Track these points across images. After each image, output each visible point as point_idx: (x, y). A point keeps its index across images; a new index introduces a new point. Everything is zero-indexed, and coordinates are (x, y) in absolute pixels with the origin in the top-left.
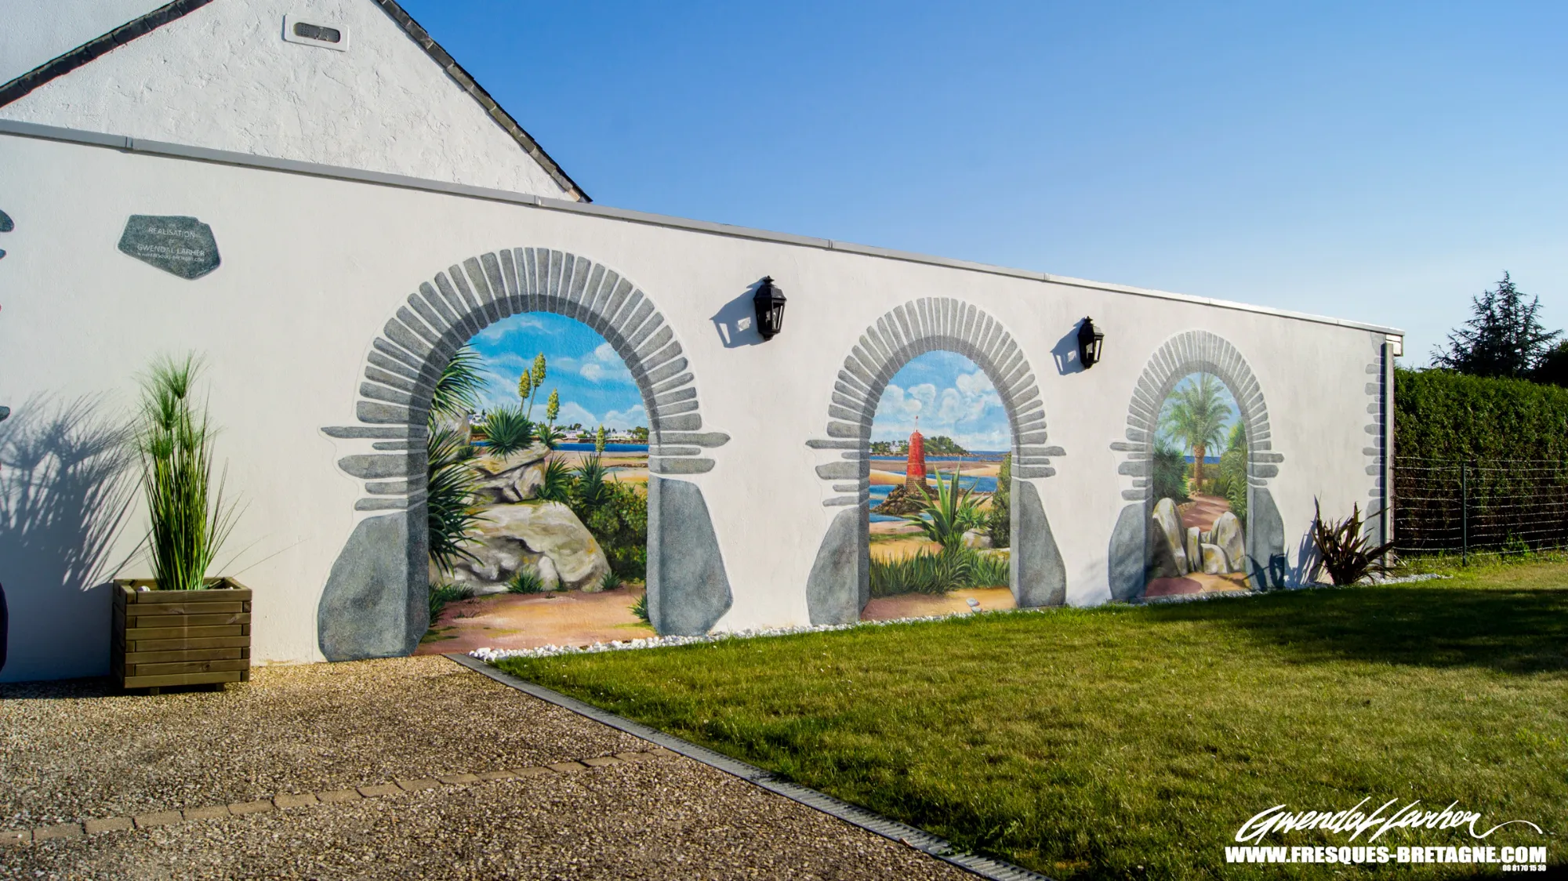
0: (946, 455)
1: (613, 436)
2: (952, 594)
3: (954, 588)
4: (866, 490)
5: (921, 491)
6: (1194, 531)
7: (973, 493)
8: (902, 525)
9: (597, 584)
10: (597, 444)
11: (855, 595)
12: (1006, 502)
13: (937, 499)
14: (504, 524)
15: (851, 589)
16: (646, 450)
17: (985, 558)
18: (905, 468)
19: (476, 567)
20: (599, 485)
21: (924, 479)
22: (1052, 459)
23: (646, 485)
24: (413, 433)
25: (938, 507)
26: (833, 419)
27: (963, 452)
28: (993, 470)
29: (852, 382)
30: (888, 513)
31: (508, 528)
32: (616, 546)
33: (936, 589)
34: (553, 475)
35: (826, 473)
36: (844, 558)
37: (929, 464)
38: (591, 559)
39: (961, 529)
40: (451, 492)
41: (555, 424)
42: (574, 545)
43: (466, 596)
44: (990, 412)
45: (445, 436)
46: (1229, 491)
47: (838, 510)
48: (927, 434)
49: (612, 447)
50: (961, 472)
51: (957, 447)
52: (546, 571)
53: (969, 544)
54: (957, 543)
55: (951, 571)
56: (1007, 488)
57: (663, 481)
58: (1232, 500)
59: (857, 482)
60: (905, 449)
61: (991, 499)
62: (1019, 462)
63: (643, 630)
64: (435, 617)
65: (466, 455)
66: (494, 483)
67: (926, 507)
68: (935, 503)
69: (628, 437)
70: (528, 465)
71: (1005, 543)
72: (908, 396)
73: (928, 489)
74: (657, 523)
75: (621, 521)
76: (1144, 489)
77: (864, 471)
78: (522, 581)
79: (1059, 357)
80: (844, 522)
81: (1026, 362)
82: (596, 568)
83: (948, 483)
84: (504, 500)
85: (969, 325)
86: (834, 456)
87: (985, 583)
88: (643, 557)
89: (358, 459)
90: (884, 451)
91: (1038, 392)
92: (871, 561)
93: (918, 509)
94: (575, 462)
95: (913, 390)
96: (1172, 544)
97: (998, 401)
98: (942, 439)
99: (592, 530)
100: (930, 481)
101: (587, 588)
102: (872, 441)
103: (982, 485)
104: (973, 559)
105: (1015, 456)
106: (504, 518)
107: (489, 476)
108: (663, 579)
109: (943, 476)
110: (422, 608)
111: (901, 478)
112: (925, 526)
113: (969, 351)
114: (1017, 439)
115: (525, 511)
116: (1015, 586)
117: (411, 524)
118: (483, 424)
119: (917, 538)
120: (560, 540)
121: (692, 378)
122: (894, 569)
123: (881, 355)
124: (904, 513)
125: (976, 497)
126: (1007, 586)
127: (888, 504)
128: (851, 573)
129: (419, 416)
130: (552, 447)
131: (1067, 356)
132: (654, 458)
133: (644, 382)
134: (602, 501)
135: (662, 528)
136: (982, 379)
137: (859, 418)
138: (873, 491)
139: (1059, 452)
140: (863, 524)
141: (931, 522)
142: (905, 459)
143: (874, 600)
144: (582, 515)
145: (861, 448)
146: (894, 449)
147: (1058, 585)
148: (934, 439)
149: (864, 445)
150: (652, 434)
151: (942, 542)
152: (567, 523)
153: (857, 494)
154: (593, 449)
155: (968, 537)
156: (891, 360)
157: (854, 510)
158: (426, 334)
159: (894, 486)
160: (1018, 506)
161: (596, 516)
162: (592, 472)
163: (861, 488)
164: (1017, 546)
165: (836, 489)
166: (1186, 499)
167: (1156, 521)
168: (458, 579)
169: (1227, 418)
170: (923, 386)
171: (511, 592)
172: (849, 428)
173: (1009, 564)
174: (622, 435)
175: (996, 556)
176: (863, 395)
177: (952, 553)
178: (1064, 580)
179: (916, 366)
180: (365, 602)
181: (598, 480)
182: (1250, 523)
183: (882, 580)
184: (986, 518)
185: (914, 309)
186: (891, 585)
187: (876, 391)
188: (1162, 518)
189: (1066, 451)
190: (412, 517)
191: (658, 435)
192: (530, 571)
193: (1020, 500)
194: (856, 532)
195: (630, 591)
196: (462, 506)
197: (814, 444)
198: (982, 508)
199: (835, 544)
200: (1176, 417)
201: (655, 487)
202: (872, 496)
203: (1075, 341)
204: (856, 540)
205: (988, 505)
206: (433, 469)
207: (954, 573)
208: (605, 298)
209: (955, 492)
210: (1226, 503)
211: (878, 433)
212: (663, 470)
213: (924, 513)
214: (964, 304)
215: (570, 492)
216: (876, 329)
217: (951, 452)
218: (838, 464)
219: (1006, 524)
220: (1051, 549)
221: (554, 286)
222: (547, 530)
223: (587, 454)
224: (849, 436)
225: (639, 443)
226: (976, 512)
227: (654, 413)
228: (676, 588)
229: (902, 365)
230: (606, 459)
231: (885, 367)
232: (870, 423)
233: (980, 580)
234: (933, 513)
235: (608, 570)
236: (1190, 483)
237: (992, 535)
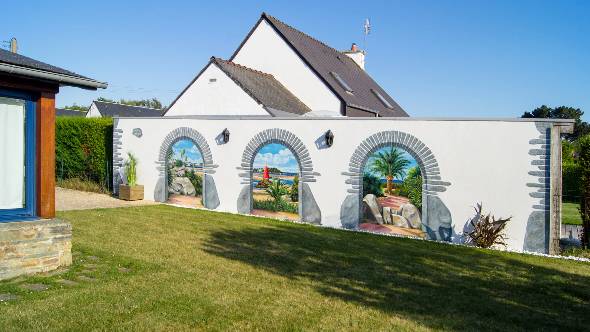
0: (275, 173)
1: (196, 165)
2: (278, 212)
3: (279, 211)
4: (252, 181)
5: (268, 182)
6: (387, 209)
7: (285, 184)
8: (262, 191)
9: (194, 195)
10: (193, 166)
11: (249, 207)
12: (297, 188)
13: (273, 185)
14: (178, 181)
15: (248, 206)
16: (202, 168)
17: (289, 204)
18: (263, 176)
19: (175, 188)
20: (194, 175)
21: (269, 179)
22: (314, 176)
23: (202, 175)
24: (166, 163)
25: (273, 187)
26: (243, 162)
27: (281, 172)
28: (292, 178)
29: (248, 153)
30: (258, 187)
31: (179, 182)
32: (197, 188)
33: (273, 210)
34: (186, 172)
35: (242, 176)
36: (246, 197)
37: (270, 175)
38: (192, 190)
39: (281, 194)
40: (171, 174)
41: (187, 162)
42: (189, 187)
43: (173, 194)
44: (291, 161)
45: (170, 164)
46: (409, 195)
47: (244, 185)
48: (270, 167)
49: (196, 167)
50: (281, 178)
51: (279, 171)
52: (185, 191)
53: (284, 199)
54: (279, 198)
55: (278, 206)
56: (297, 184)
57: (205, 175)
58: (412, 199)
59: (249, 179)
60: (263, 171)
61: (291, 187)
62: (301, 177)
63: (202, 206)
64: (169, 196)
65: (173, 167)
66: (177, 173)
67: (269, 187)
68: (272, 186)
69: (199, 165)
70: (182, 170)
71: (297, 201)
72: (264, 156)
73: (270, 182)
74: (204, 184)
75: (198, 183)
76: (359, 190)
77: (251, 176)
78: (181, 192)
79: (318, 144)
80: (246, 188)
81: (304, 146)
82: (193, 192)
83: (276, 181)
84: (178, 176)
85: (283, 136)
86: (244, 171)
87: (289, 211)
88: (202, 190)
89: (159, 167)
90: (257, 171)
91: (309, 155)
92: (253, 199)
93: (267, 187)
94: (189, 169)
95: (265, 155)
96: (374, 212)
97: (293, 158)
98: (274, 169)
99: (193, 184)
100: (270, 180)
101: (192, 195)
102: (253, 168)
103: (288, 182)
104: (285, 204)
105: (300, 175)
106: (179, 180)
107: (176, 171)
108: (206, 196)
109: (275, 179)
110: (167, 194)
111: (262, 179)
112: (269, 192)
113: (283, 143)
114: (301, 170)
115: (181, 179)
116: (300, 214)
117: (166, 179)
118: (175, 162)
119: (267, 195)
120: (187, 185)
121: (211, 152)
122: (260, 203)
123: (255, 146)
124: (263, 188)
125: (286, 186)
126: (298, 214)
127: (258, 185)
128: (248, 201)
129: (166, 160)
130: (186, 166)
131: (321, 144)
132: (204, 170)
133: (202, 153)
134: (194, 178)
135: (205, 185)
136: (287, 151)
137: (250, 162)
138: (253, 181)
139: (319, 174)
140: (251, 189)
141: (271, 191)
142: (263, 173)
143: (254, 210)
144: (191, 181)
145: (250, 170)
146: (260, 171)
147: (318, 217)
148: (272, 168)
149: (251, 169)
150: (203, 164)
151: (275, 198)
152: (188, 182)
153: (249, 182)
154: (192, 167)
155: (283, 197)
156: (259, 147)
157: (248, 186)
158: (167, 145)
159: (260, 180)
160: (301, 190)
161: (193, 181)
162: (192, 172)
163: (250, 180)
164: (301, 202)
165: (244, 180)
166: (382, 195)
167: (365, 202)
168: (172, 190)
169: (407, 165)
170: (268, 154)
171: (180, 194)
172: (247, 164)
173: (298, 207)
174: (198, 165)
175: (293, 204)
176: (251, 156)
177: (278, 201)
178: (321, 216)
179: (266, 148)
180: (160, 192)
181: (194, 174)
182: (424, 210)
183: (257, 205)
184: (290, 192)
185: (265, 132)
186: (259, 206)
187: (254, 155)
188: (368, 201)
189: (321, 174)
190: (166, 178)
191: (204, 165)
192: (182, 191)
193: (302, 188)
194: (249, 191)
195: (200, 197)
196: (172, 177)
197: (238, 168)
198: (288, 189)
199: (244, 194)
200: (376, 164)
201: (204, 176)
202: (254, 182)
203: (324, 138)
204: (249, 193)
205: (290, 188)
206: (168, 169)
207: (279, 207)
208: (195, 136)
209: (279, 184)
210: (408, 200)
211: (255, 166)
212: (205, 172)
213: (269, 189)
214: (281, 130)
215: (189, 176)
216: (254, 139)
217: (277, 172)
218: (244, 173)
219: (297, 195)
220: (315, 205)
221: (186, 135)
222: (185, 183)
223: (191, 168)
224: (246, 167)
225: (201, 166)
226: (286, 190)
227: (204, 160)
228: (208, 198)
229: (262, 148)
230: (195, 169)
231: (257, 149)
232: (253, 163)
233: (288, 210)
234: (272, 189)
235: (196, 192)
236: (384, 190)
237: (292, 198)
